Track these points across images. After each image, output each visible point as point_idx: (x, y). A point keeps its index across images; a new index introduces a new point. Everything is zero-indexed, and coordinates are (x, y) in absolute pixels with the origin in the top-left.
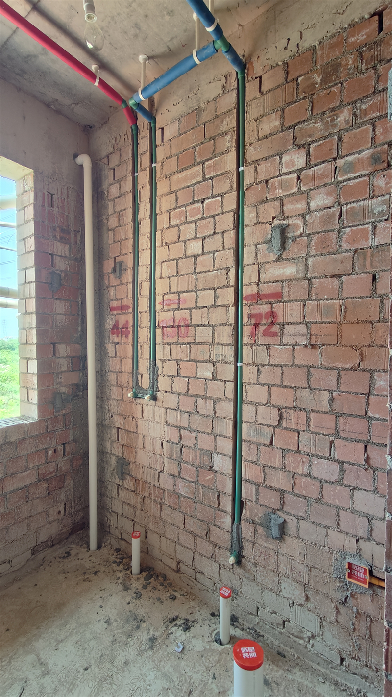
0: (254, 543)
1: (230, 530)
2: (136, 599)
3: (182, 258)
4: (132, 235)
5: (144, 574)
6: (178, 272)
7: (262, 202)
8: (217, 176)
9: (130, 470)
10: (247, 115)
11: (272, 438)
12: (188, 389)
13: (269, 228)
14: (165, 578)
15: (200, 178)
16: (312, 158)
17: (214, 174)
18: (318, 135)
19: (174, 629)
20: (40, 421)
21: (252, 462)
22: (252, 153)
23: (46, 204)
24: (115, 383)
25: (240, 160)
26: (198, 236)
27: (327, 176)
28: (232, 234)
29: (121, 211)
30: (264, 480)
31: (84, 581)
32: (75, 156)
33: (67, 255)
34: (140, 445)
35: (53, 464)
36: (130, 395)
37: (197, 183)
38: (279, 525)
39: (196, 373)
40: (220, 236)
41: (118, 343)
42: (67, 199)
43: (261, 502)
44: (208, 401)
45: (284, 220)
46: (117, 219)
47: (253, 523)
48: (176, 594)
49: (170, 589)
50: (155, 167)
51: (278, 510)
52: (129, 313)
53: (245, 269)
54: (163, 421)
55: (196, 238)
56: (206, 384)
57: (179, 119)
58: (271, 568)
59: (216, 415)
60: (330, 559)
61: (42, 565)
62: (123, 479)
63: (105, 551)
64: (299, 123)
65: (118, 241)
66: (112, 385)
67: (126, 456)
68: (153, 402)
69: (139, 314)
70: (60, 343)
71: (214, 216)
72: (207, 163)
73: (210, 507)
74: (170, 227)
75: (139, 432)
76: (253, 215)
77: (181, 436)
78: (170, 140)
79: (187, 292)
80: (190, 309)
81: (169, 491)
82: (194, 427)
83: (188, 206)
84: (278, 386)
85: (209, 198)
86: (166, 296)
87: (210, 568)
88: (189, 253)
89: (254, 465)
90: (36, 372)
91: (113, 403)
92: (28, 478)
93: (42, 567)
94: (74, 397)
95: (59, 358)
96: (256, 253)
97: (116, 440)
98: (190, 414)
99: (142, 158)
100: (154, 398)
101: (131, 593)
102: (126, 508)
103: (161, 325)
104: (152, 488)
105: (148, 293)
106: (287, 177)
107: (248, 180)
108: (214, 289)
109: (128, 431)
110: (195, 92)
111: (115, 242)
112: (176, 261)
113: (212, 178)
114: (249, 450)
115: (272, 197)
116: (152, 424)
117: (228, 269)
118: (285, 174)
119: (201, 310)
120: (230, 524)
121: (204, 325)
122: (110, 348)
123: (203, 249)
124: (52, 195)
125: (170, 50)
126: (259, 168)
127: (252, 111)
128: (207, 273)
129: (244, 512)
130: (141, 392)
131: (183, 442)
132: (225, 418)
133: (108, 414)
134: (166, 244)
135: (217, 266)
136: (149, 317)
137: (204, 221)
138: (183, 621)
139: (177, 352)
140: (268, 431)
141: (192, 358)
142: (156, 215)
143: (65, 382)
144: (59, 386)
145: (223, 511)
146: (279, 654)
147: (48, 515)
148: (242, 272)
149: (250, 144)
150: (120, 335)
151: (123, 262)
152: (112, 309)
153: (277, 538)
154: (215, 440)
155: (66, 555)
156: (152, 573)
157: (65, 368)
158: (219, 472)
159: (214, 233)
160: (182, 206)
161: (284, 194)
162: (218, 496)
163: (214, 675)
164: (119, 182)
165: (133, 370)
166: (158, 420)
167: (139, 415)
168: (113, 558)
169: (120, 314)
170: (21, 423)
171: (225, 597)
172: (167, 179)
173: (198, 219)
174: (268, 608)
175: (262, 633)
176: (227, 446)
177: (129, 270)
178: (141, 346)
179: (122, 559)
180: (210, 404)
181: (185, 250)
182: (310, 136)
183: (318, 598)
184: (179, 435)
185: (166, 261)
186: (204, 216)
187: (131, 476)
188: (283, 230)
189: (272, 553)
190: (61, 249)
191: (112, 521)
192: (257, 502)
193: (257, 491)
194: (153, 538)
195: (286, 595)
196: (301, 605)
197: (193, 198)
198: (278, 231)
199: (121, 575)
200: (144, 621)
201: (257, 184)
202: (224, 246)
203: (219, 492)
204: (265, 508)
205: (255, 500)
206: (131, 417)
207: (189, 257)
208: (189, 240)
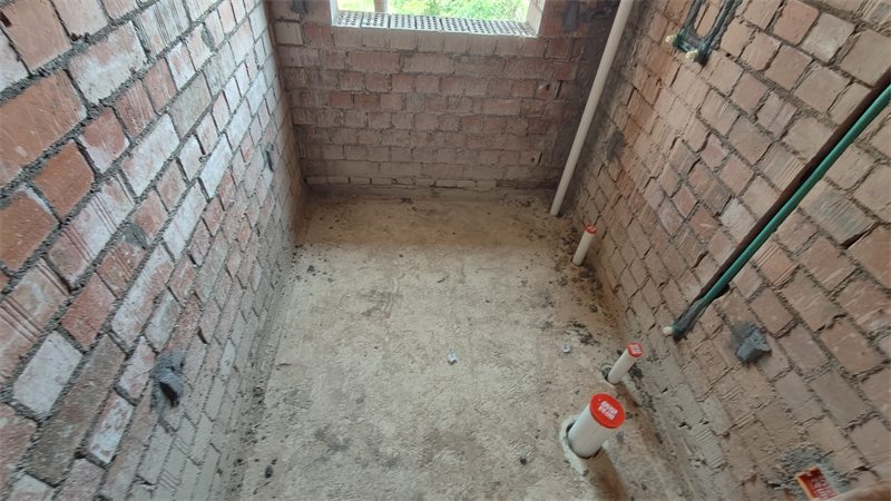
0: (707, 338)
1: (690, 301)
2: (559, 284)
5: (583, 269)
9: (622, 153)
11: (856, 238)
12: (768, 66)
14: (600, 287)
21: (785, 249)
24: (663, 8)
30: (783, 286)
31: (527, 237)
34: (648, 128)
35: (541, 102)
36: (669, 39)
38: (756, 351)
39: (806, 36)
43: (753, 306)
44: (788, 105)
47: (723, 318)
48: (599, 308)
49: (597, 300)
51: (771, 334)
54: (695, 106)
56: (808, 69)
59: (784, 140)
62: (611, 161)
63: (562, 222)
66: (657, 10)
67: (626, 133)
68: (697, 66)
73: (685, 260)
75: (656, 107)
77: (706, 143)
81: (650, 207)
82: (733, 141)
87: (645, 318)
89: (784, 256)
91: (645, 43)
92: (508, 107)
93: (502, 201)
97: (626, 104)
98: (741, 113)
100: (703, 59)
101: (559, 276)
102: (600, 195)
104: (634, 191)
109: (644, 98)
114: (796, 229)
116: (677, 103)
120: (695, 296)
129: (722, 298)
130: (690, 39)
131: (702, 154)
132: (795, 153)
133: (632, 59)
138: (586, 333)
140: (859, 222)
145: (696, 277)
146: (657, 435)
147: (520, 157)
154: (752, 180)
155: (526, 204)
156: (591, 274)
158: (724, 229)
162: (702, 257)
166: (689, 101)
167: (668, 80)
168: (564, 234)
171: (630, 352)
174: (677, 399)
175: (655, 407)
176: (764, 200)
179: (573, 241)
180: (788, 112)
183: (740, 449)
184: (704, 140)
187: (620, 161)
189: (723, 365)
191: (582, 199)
192: (749, 301)
193: (760, 290)
195: (705, 410)
196: (714, 433)
200: (553, 306)
203: (707, 253)
204: (753, 317)
205: (748, 296)
206: (657, 78)
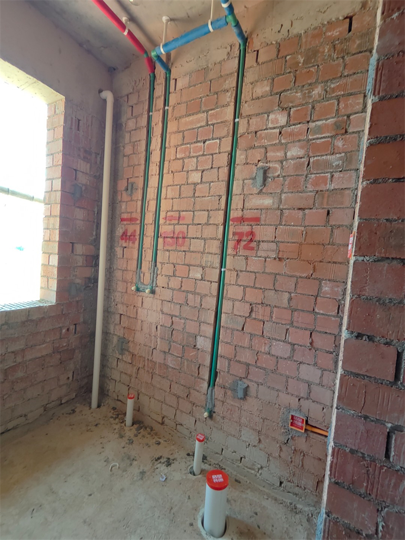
0: (223, 402)
1: (206, 393)
2: (129, 444)
3: (184, 185)
4: (144, 162)
5: (135, 426)
6: (180, 195)
7: (251, 148)
8: (217, 123)
9: (128, 347)
10: (245, 79)
11: (244, 325)
12: (181, 286)
13: (255, 168)
14: (152, 429)
15: (203, 123)
16: (292, 119)
17: (214, 121)
18: (297, 102)
19: (159, 465)
20: (57, 305)
21: (227, 343)
22: (246, 109)
23: (73, 127)
24: (121, 279)
25: (237, 113)
26: (199, 168)
27: (301, 134)
28: (226, 170)
29: (136, 141)
30: (235, 357)
31: (87, 431)
32: (100, 91)
33: (88, 172)
34: (138, 328)
35: (66, 340)
36: (133, 288)
37: (201, 127)
38: (244, 389)
39: (189, 274)
40: (216, 170)
41: (126, 247)
42: (91, 126)
43: (231, 373)
44: (196, 296)
45: (267, 163)
46: (132, 148)
47: (224, 388)
48: (160, 440)
49: (156, 437)
50: (168, 110)
51: (244, 378)
52: (138, 224)
53: (233, 197)
54: (159, 309)
55: (197, 170)
56: (196, 283)
57: (190, 74)
58: (234, 420)
59: (202, 307)
60: (279, 413)
61: (52, 419)
62: (122, 354)
63: (104, 409)
64: (284, 91)
65: (132, 166)
66: (119, 280)
67: (126, 336)
68: (151, 295)
69: (145, 226)
70: (77, 243)
71: (212, 155)
72: (210, 112)
73: (192, 376)
74: (176, 159)
75: (138, 318)
76: (243, 157)
77: (172, 322)
78: (182, 90)
79: (186, 211)
80: (188, 225)
81: (160, 363)
82: (184, 316)
83: (192, 144)
84: (251, 287)
85: (209, 140)
86: (169, 213)
87: (188, 421)
88: (190, 181)
89: (228, 345)
90: (56, 264)
91: (118, 294)
92: (44, 350)
93: (51, 420)
94: (86, 287)
95: (76, 255)
96: (243, 186)
97: (119, 323)
98: (181, 305)
99: (157, 101)
100: (153, 292)
101: (125, 440)
102: (124, 376)
103: (163, 236)
104: (146, 361)
105: (154, 210)
106: (271, 131)
107: (241, 130)
108: (208, 211)
109: (130, 317)
110: (205, 54)
111: (129, 166)
112: (179, 186)
113: (213, 125)
114: (226, 334)
115: (259, 145)
116: (150, 312)
117: (220, 197)
118: (271, 128)
119: (196, 226)
120: (206, 388)
121: (198, 238)
122: (119, 251)
123: (201, 179)
124: (79, 120)
125: (189, 17)
126: (251, 121)
127: (249, 77)
128: (203, 198)
129: (217, 379)
130: (142, 286)
131: (173, 327)
132: (208, 310)
133: (113, 303)
134: (172, 172)
135: (212, 193)
136: (153, 228)
137: (204, 157)
138: (165, 460)
139: (175, 257)
140: (242, 320)
141: (186, 263)
142: (165, 148)
143: (79, 276)
144: (74, 278)
145: (202, 379)
146: (236, 481)
147: (59, 380)
148: (231, 200)
149: (246, 102)
150: (128, 241)
151: (134, 183)
152: (122, 220)
153: (241, 399)
155: (72, 412)
156: (141, 425)
157: (80, 264)
158: (200, 350)
159: (212, 168)
160: (188, 144)
161: (269, 143)
162: (199, 368)
163: (189, 496)
164: (136, 117)
165: (137, 269)
166: (155, 308)
167: (139, 305)
168: (110, 414)
169: (129, 224)
170: (42, 305)
171: (199, 441)
172: (177, 120)
173: (200, 155)
174: (230, 449)
175: (224, 467)
176: (209, 331)
177: (139, 190)
178: (145, 251)
179: (118, 415)
180: (198, 299)
181: (187, 178)
182: (292, 102)
183: (267, 441)
184: (171, 321)
185: (170, 186)
186: (205, 153)
187: (129, 352)
188: (265, 171)
189: (237, 409)
190: (83, 166)
191: (111, 386)
192: (228, 372)
193: (229, 364)
194: (144, 399)
195: (244, 439)
196: (255, 446)
197: (197, 138)
198: (262, 172)
199: (117, 427)
200: (136, 460)
201: (248, 134)
202: (218, 179)
203: (200, 365)
204: (234, 377)
205: (227, 370)
206: (133, 306)
207: (189, 184)
208: (191, 171)
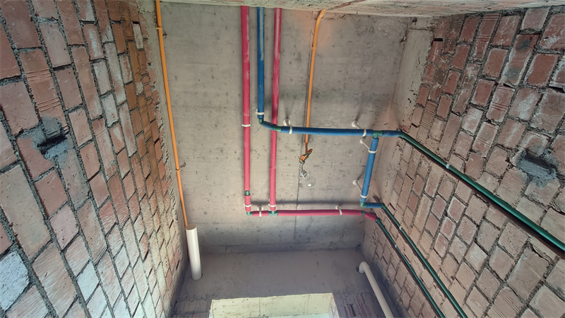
3: (477, 279)
6: (487, 299)
7: (485, 164)
8: (438, 188)
10: (422, 142)
13: (515, 171)
17: (435, 190)
22: (443, 152)
23: (349, 315)
25: (441, 163)
26: (469, 243)
27: (506, 95)
28: (492, 210)
32: (358, 269)
37: (431, 207)
40: (485, 224)
42: (364, 303)
45: (518, 150)
46: (406, 292)
50: (402, 228)
53: (543, 225)
55: (469, 247)
57: (394, 189)
64: (451, 107)
71: (464, 215)
74: (443, 259)
76: (490, 178)
78: (398, 204)
83: (439, 229)
85: (447, 207)
88: (477, 267)
96: (533, 200)
99: (392, 232)
106: (480, 131)
107: (458, 165)
108: (542, 283)
110: (390, 169)
112: (475, 288)
113: (437, 194)
115: (487, 152)
117: (527, 245)
118: (477, 131)
123: (484, 250)
124: (351, 306)
126: (457, 152)
127: (422, 138)
128: (515, 271)
134: (453, 278)
137: (461, 227)
142: (426, 260)
149: (438, 149)
159: (478, 226)
160: (437, 233)
161: (493, 139)
164: (390, 262)
172: (413, 226)
173: (456, 230)
181: (471, 267)
182: (465, 101)
185: (467, 297)
186: (457, 222)
188: (529, 156)
197: (438, 219)
198: (526, 164)
201: (467, 160)
202: (499, 229)
207: (481, 271)
208: (465, 255)
